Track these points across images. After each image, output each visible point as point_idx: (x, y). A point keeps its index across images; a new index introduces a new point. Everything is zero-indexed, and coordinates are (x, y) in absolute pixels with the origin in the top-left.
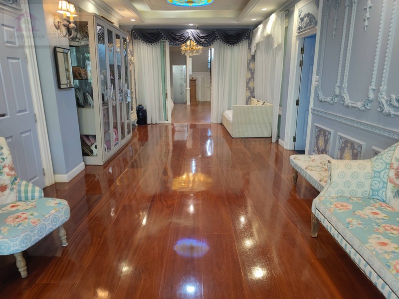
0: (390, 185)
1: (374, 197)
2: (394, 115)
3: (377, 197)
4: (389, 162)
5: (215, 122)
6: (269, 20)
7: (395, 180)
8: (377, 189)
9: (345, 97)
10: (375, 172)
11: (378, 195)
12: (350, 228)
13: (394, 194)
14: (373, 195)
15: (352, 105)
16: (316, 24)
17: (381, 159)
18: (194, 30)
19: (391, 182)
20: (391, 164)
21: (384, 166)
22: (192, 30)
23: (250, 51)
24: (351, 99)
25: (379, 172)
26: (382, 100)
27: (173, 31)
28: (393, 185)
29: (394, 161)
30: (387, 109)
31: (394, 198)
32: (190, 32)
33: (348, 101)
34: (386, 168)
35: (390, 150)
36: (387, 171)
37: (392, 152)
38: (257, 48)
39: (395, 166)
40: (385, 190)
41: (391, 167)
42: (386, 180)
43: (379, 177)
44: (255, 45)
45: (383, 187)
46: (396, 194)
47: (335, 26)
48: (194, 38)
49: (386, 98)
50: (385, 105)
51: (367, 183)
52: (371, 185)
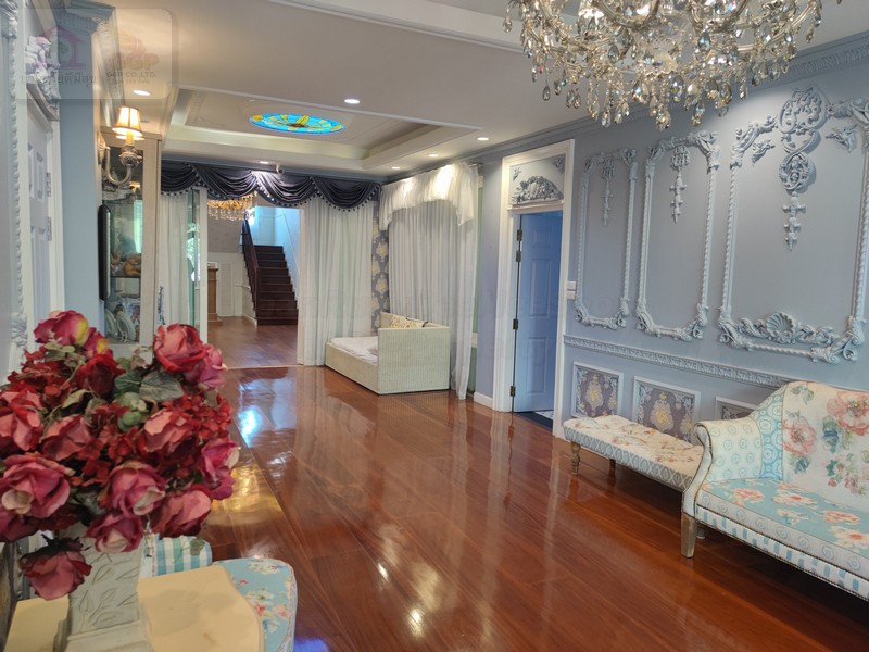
0: (787, 454)
1: (767, 475)
2: (754, 348)
3: (771, 475)
4: (779, 418)
5: (309, 362)
6: (435, 174)
7: (793, 445)
8: (770, 461)
9: (646, 319)
10: (765, 435)
11: (771, 471)
12: (793, 524)
13: (795, 467)
14: (766, 472)
15: (664, 332)
16: (561, 196)
17: (767, 414)
18: (269, 174)
19: (788, 449)
20: (783, 422)
21: (774, 426)
22: (265, 174)
23: (378, 222)
24: (656, 322)
25: (770, 436)
26: (728, 325)
27: (221, 172)
28: (790, 453)
29: (785, 417)
30: (739, 339)
31: (796, 472)
32: (260, 177)
33: (652, 326)
34: (777, 429)
35: (774, 401)
36: (780, 432)
37: (780, 404)
38: (393, 219)
39: (789, 423)
40: (779, 461)
41: (784, 427)
42: (779, 447)
43: (771, 443)
44: (390, 212)
45: (778, 458)
46: (798, 466)
47: (607, 206)
48: (269, 189)
49: (733, 323)
50: (735, 334)
51: (758, 453)
52: (763, 457)
